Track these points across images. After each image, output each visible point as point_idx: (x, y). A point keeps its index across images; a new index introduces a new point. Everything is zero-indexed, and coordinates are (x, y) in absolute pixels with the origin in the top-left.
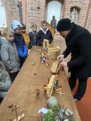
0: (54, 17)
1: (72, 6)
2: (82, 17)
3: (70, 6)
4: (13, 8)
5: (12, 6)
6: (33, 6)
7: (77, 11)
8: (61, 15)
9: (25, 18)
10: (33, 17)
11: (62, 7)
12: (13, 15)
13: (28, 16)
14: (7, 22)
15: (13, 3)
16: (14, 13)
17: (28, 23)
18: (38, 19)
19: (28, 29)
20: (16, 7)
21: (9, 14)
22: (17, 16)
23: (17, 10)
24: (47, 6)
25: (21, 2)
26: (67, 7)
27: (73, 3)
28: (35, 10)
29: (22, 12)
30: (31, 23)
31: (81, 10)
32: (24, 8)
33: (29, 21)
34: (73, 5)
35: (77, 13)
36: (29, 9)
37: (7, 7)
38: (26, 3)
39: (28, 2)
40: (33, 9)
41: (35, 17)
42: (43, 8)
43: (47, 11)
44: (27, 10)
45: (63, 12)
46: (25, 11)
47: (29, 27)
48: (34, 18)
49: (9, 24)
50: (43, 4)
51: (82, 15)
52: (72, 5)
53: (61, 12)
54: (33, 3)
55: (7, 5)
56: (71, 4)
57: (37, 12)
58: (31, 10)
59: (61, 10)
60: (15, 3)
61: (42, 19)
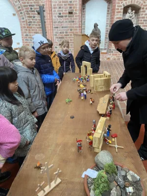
0: (96, 26)
1: (125, 5)
2: (144, 20)
3: (122, 5)
4: (31, 17)
5: (29, 14)
6: (62, 11)
7: (134, 11)
8: (107, 21)
9: (50, 31)
10: (62, 27)
11: (108, 8)
12: (32, 28)
13: (55, 28)
14: (23, 40)
15: (31, 9)
16: (32, 25)
17: (54, 38)
18: (71, 30)
19: (56, 47)
20: (35, 14)
21: (25, 27)
22: (38, 28)
23: (36, 20)
24: (84, 9)
25: (43, 5)
26: (116, 7)
28: (66, 16)
29: (45, 22)
30: (60, 38)
31: (141, 10)
32: (48, 15)
33: (56, 35)
34: (128, 3)
35: (134, 16)
36: (56, 17)
37: (22, 16)
38: (51, 7)
39: (54, 5)
40: (62, 15)
41: (65, 27)
42: (78, 12)
43: (84, 17)
44: (53, 18)
45: (111, 16)
46: (49, 19)
47: (57, 45)
48: (64, 30)
50: (78, 6)
51: (143, 18)
52: (126, 3)
53: (107, 16)
54: (62, 5)
55: (21, 13)
56: (124, 2)
57: (68, 19)
58: (59, 17)
59: (108, 13)
60: (34, 9)
61: (77, 30)
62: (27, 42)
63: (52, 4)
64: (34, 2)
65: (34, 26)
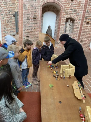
0: (49, 27)
1: (67, 18)
2: (77, 27)
4: (9, 18)
5: (8, 16)
6: (29, 16)
7: (71, 22)
8: (56, 25)
9: (21, 28)
10: (29, 26)
11: (57, 18)
12: (9, 24)
13: (24, 26)
14: (2, 32)
15: (9, 13)
16: (9, 23)
17: (24, 32)
18: (35, 28)
19: (24, 38)
20: (12, 16)
21: (4, 24)
22: (13, 25)
23: (12, 20)
24: (43, 16)
25: (18, 12)
26: (62, 18)
27: (68, 15)
28: (32, 20)
29: (18, 22)
30: (27, 32)
31: (76, 21)
32: (21, 18)
33: (25, 31)
34: (68, 16)
35: (71, 24)
38: (23, 13)
39: (25, 12)
40: (29, 19)
41: (31, 26)
42: (39, 18)
44: (24, 20)
45: (58, 23)
46: (21, 21)
47: (25, 37)
48: (30, 28)
49: (4, 33)
50: (39, 15)
54: (30, 13)
55: (2, 15)
56: (66, 16)
57: (33, 22)
58: (27, 20)
59: (56, 21)
60: (11, 13)
61: (38, 29)
62: (5, 33)
63: (24, 12)
64: (12, 9)
65: (11, 24)
